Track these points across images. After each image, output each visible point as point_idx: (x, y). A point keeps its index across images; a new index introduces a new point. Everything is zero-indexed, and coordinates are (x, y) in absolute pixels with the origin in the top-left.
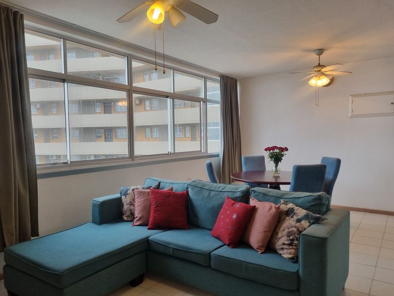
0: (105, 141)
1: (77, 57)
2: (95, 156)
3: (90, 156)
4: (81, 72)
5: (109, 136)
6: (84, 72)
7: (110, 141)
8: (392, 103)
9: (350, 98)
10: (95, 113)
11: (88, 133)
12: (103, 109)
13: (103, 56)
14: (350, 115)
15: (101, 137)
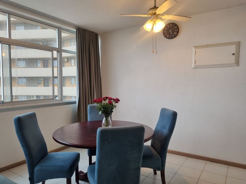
0: (44, 86)
1: (25, 29)
2: (37, 96)
3: (33, 96)
4: (28, 39)
5: (47, 83)
6: (30, 39)
7: (48, 86)
8: (233, 54)
9: (194, 49)
10: (37, 67)
11: (32, 81)
12: (43, 64)
13: (43, 28)
14: (193, 66)
15: (41, 83)
